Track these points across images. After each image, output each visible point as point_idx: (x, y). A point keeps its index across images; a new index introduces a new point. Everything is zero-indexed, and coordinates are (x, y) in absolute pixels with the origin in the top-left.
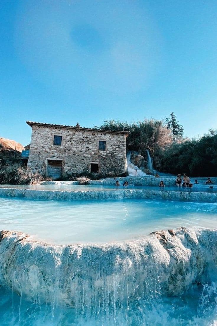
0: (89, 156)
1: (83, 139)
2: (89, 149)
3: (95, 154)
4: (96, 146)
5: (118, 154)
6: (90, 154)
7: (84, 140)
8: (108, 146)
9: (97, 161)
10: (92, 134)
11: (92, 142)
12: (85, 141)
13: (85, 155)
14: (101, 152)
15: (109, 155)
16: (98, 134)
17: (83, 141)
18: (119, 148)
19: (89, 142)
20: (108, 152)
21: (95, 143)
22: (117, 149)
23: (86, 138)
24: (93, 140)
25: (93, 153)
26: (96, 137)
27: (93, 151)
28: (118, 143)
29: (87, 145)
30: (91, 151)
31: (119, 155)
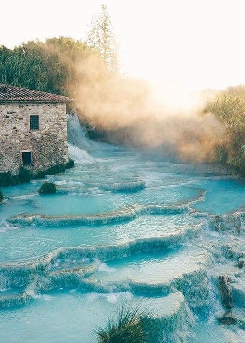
0: (18, 141)
1: (8, 115)
2: (16, 131)
3: (25, 137)
4: (26, 125)
5: (57, 133)
6: (20, 138)
7: (8, 117)
8: (43, 123)
9: (30, 149)
10: (20, 107)
11: (20, 119)
12: (10, 118)
13: (13, 140)
14: (34, 133)
15: (45, 136)
16: (27, 105)
17: (8, 119)
18: (57, 124)
19: (17, 119)
20: (43, 132)
21: (25, 120)
22: (55, 126)
23: (11, 113)
24: (21, 115)
25: (23, 136)
26: (25, 110)
27: (24, 133)
28: (57, 116)
29: (14, 125)
30: (21, 133)
31: (58, 135)
